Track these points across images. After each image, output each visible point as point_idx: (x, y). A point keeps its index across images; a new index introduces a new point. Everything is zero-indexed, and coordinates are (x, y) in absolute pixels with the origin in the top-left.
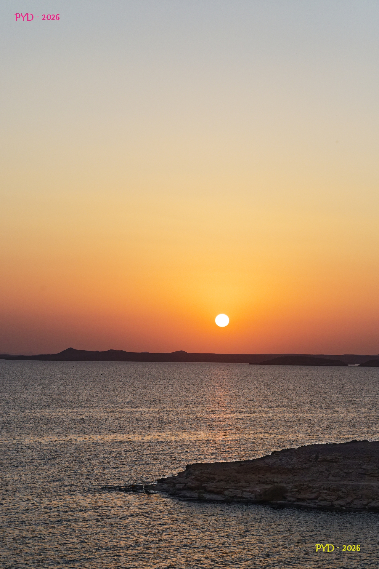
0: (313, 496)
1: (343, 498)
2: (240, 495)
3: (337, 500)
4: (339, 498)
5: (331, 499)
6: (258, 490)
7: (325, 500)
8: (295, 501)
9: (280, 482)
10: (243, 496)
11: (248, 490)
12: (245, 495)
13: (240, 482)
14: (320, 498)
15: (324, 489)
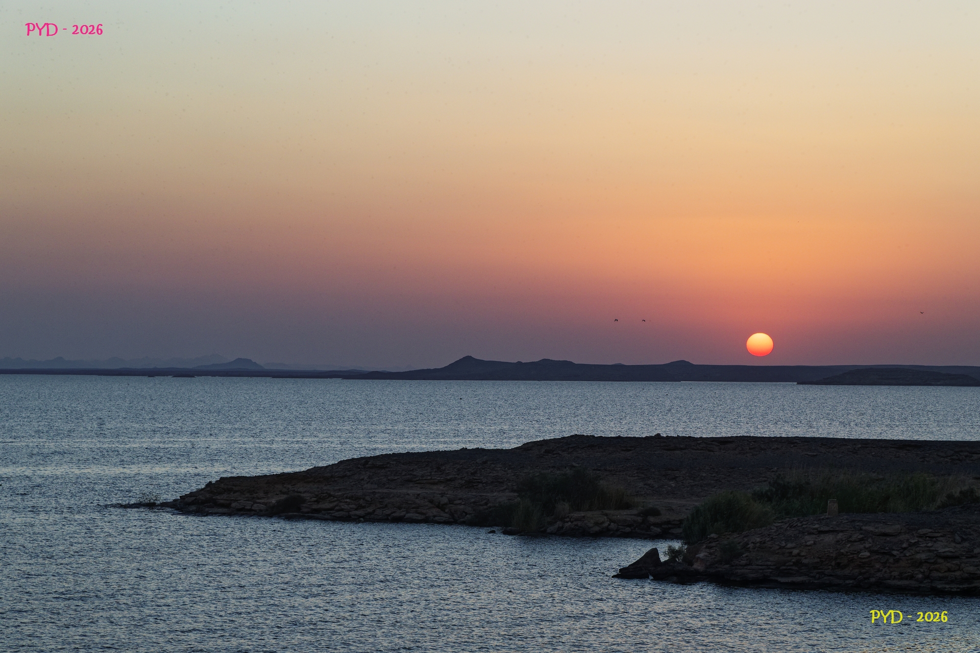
0: (331, 505)
1: (364, 507)
2: (248, 507)
3: (356, 509)
4: (360, 507)
5: (349, 508)
6: (273, 502)
7: (342, 510)
8: (308, 513)
9: (305, 492)
10: (253, 508)
11: (262, 501)
12: (255, 507)
13: (257, 493)
14: (337, 508)
15: (347, 498)
